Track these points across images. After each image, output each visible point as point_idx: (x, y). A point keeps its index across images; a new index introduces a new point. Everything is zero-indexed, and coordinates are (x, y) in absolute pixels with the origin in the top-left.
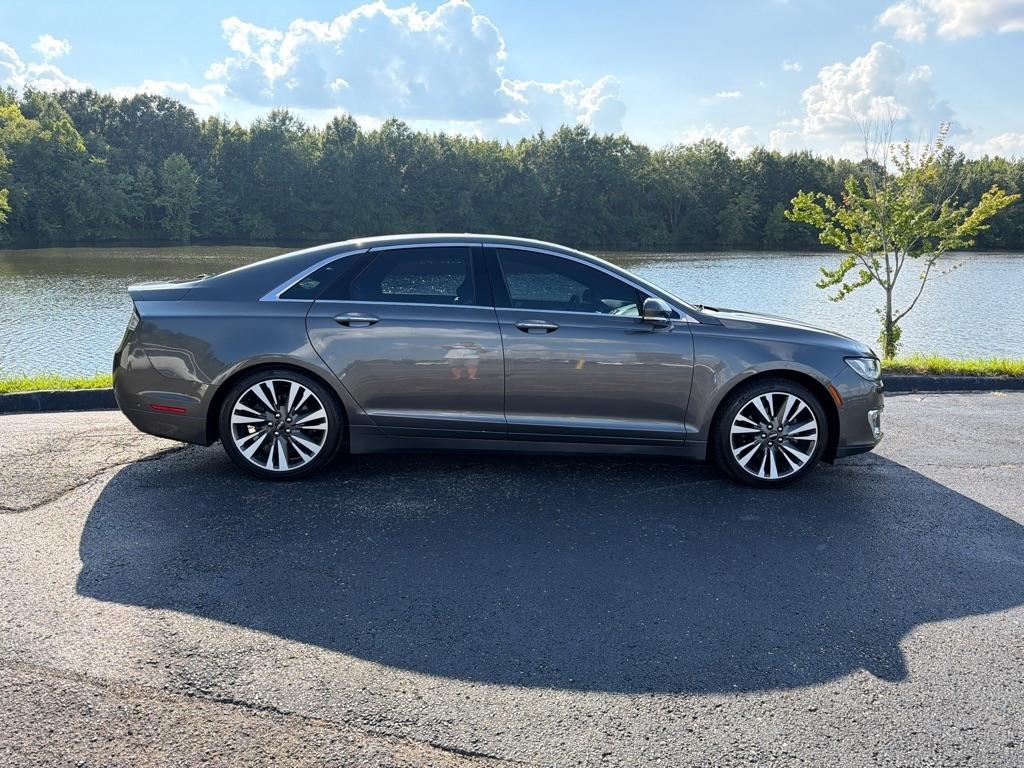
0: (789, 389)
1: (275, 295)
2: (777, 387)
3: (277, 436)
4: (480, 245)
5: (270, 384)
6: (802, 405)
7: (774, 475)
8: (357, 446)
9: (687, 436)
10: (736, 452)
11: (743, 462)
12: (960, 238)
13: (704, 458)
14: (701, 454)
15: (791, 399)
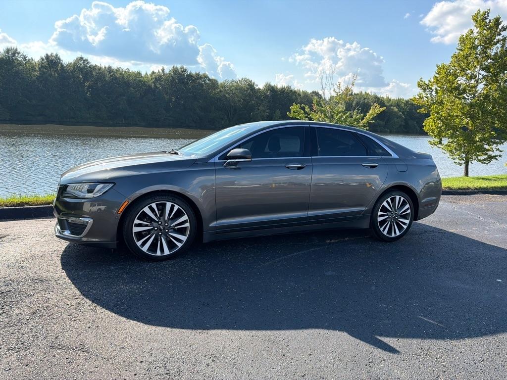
12: (362, 126)
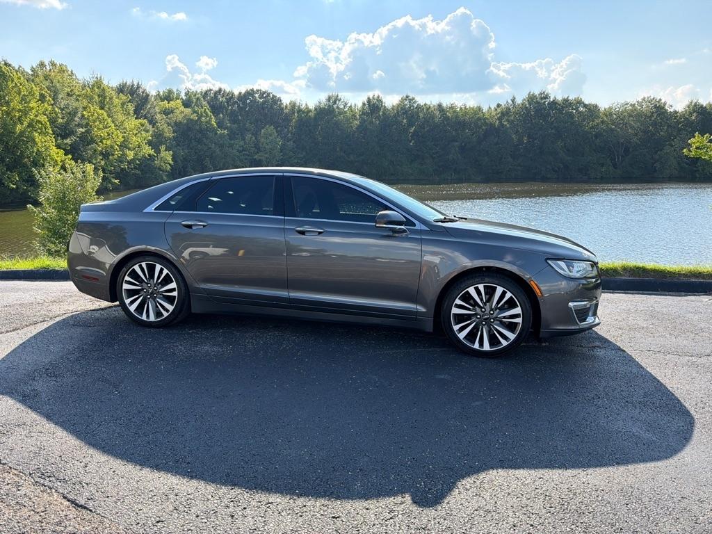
0: (497, 282)
1: (151, 209)
2: (487, 280)
3: (149, 298)
4: (282, 174)
5: (144, 265)
6: (509, 295)
7: (487, 347)
8: (196, 308)
9: (417, 313)
10: (456, 328)
11: (462, 336)
13: (432, 331)
14: (429, 327)
15: (499, 290)
